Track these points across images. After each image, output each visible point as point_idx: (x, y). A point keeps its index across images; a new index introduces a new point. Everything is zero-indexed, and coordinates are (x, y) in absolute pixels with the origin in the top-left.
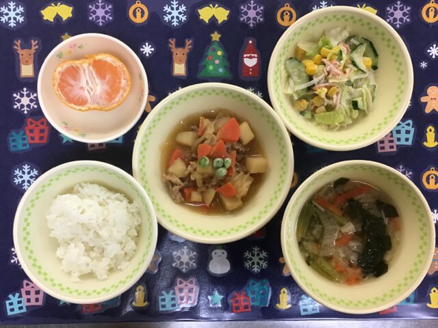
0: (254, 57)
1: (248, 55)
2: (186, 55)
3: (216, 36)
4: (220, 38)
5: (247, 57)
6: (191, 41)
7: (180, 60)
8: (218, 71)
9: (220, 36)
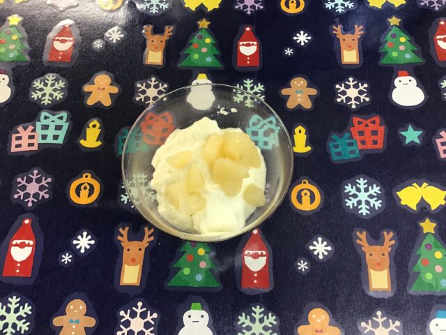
0: (253, 44)
1: (245, 43)
2: (164, 42)
3: (204, 24)
4: (209, 26)
5: (243, 45)
6: (172, 28)
7: (157, 48)
8: (204, 59)
9: (209, 23)
